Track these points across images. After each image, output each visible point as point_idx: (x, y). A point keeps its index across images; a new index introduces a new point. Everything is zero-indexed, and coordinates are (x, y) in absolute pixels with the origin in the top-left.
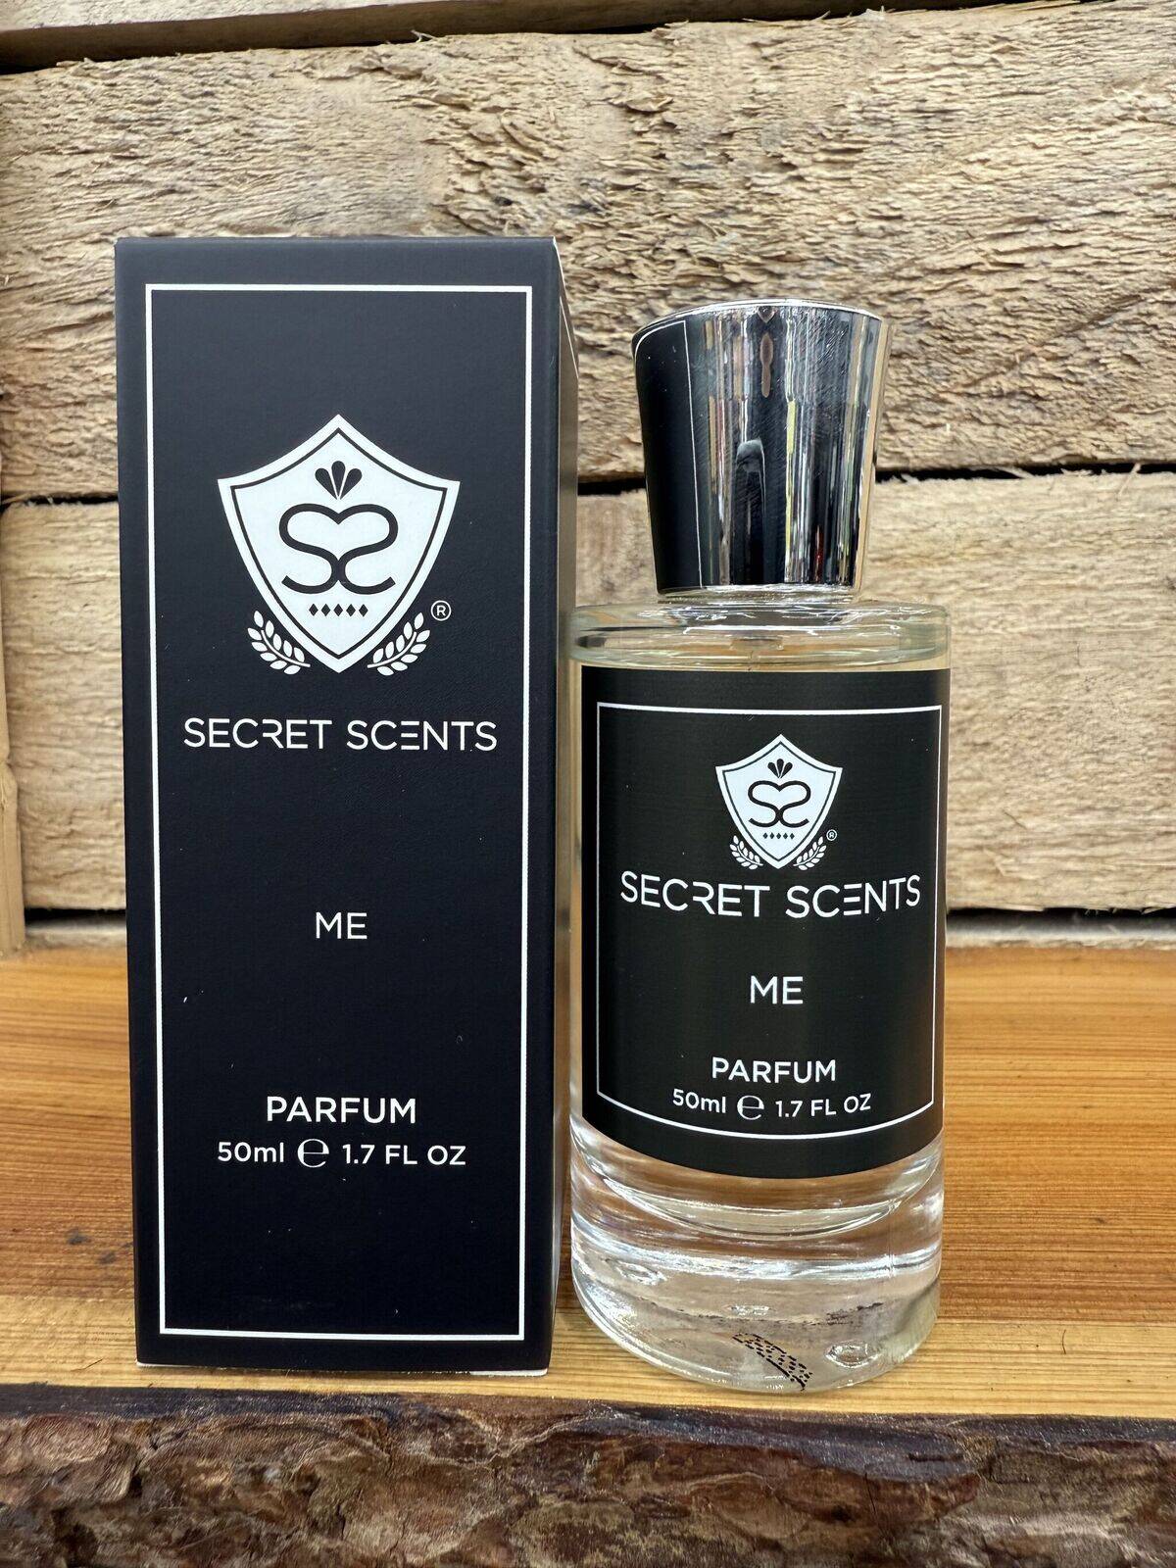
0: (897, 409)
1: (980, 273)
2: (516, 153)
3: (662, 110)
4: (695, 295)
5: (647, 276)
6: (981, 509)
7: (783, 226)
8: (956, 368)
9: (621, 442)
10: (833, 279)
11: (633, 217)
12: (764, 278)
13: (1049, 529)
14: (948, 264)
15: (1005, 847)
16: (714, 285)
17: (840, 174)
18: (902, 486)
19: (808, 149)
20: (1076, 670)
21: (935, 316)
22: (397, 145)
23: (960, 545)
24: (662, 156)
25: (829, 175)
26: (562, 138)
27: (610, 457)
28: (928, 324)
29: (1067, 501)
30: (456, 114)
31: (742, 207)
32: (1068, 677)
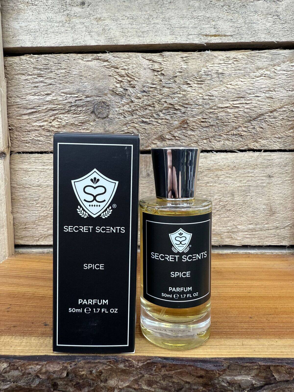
0: (211, 137)
1: (230, 108)
2: (129, 79)
3: (161, 71)
4: (168, 111)
5: (157, 107)
6: (229, 159)
7: (187, 97)
8: (224, 129)
9: (151, 143)
10: (198, 109)
11: (155, 94)
12: (183, 108)
13: (244, 164)
14: (223, 106)
15: (234, 232)
16: (172, 109)
17: (200, 86)
18: (212, 154)
19: (193, 80)
20: (249, 194)
21: (220, 117)
22: (102, 76)
23: (224, 167)
24: (161, 81)
25: (197, 86)
26: (139, 76)
27: (149, 146)
28: (218, 119)
29: (248, 158)
30: (115, 70)
31: (178, 92)
32: (247, 196)
